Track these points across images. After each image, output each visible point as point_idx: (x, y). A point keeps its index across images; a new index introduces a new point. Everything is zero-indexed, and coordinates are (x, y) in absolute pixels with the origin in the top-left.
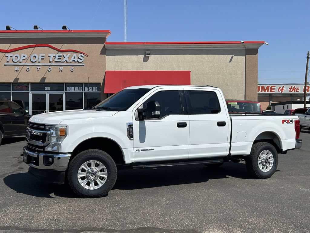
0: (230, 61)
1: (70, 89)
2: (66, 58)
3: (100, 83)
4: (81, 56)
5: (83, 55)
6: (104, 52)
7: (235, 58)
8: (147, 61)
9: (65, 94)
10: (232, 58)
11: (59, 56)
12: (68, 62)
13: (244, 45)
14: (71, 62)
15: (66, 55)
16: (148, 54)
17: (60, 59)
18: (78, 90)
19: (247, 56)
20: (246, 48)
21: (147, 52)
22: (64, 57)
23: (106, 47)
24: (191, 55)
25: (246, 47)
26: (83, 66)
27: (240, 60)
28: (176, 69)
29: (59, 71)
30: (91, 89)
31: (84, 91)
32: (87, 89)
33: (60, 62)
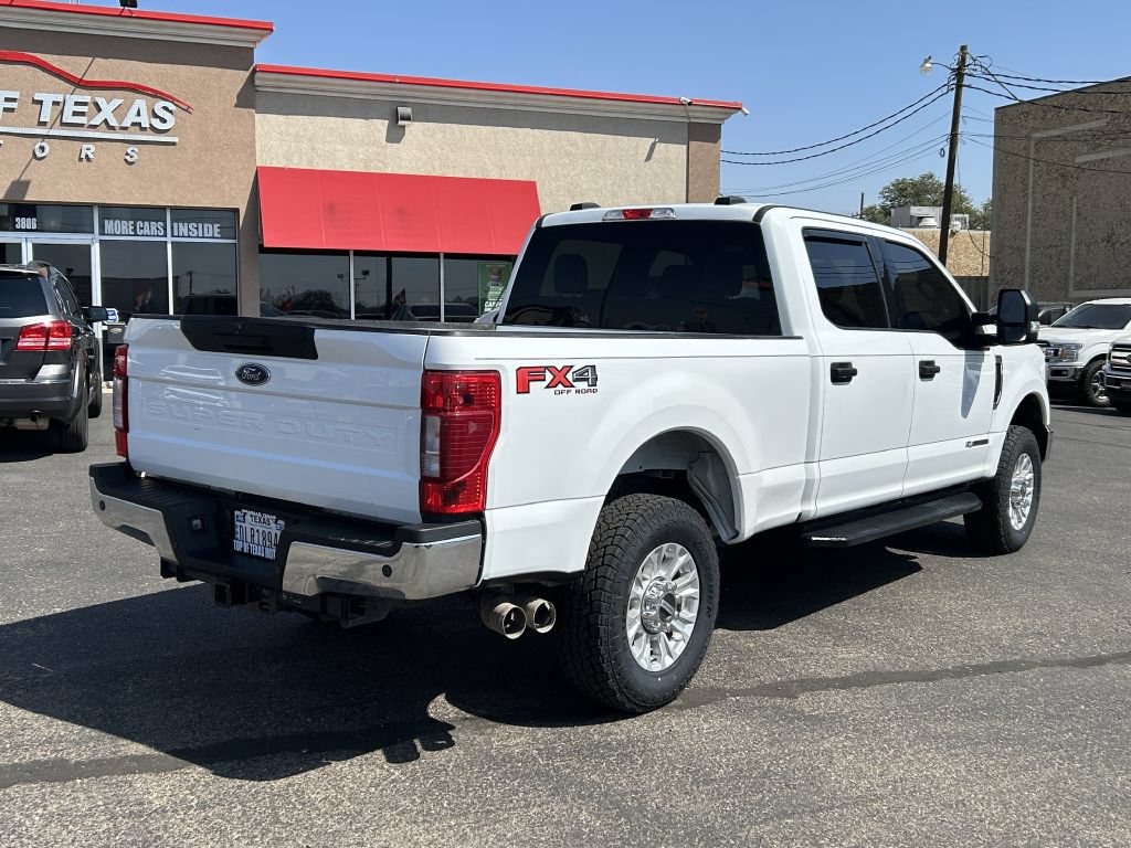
0: (649, 158)
1: (120, 230)
2: (107, 112)
3: (237, 210)
4: (165, 108)
5: (171, 107)
6: (249, 98)
7: (660, 147)
8: (398, 141)
9: (98, 245)
10: (653, 145)
11: (77, 103)
12: (113, 128)
13: (687, 111)
14: (126, 128)
15: (109, 104)
16: (403, 119)
17: (83, 114)
18: (146, 231)
19: (693, 144)
20: (692, 120)
21: (401, 110)
22: (99, 110)
23: (257, 82)
24: (536, 132)
25: (689, 118)
26: (174, 144)
27: (674, 153)
28: (494, 175)
29: (81, 160)
30: (197, 228)
31: (173, 236)
32: (183, 228)
33: (82, 125)
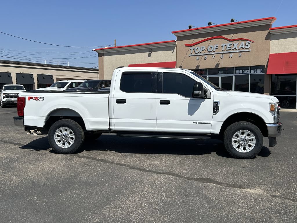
1: (239, 72)
2: (235, 46)
3: (264, 66)
4: (248, 43)
5: (249, 42)
6: (269, 37)
9: (234, 76)
11: (229, 45)
12: (237, 49)
14: (239, 49)
15: (235, 44)
17: (231, 47)
18: (245, 72)
22: (234, 46)
23: (270, 33)
26: (250, 51)
29: (230, 57)
30: (256, 71)
31: (251, 73)
32: (253, 71)
33: (231, 50)
